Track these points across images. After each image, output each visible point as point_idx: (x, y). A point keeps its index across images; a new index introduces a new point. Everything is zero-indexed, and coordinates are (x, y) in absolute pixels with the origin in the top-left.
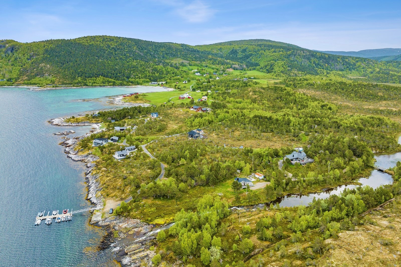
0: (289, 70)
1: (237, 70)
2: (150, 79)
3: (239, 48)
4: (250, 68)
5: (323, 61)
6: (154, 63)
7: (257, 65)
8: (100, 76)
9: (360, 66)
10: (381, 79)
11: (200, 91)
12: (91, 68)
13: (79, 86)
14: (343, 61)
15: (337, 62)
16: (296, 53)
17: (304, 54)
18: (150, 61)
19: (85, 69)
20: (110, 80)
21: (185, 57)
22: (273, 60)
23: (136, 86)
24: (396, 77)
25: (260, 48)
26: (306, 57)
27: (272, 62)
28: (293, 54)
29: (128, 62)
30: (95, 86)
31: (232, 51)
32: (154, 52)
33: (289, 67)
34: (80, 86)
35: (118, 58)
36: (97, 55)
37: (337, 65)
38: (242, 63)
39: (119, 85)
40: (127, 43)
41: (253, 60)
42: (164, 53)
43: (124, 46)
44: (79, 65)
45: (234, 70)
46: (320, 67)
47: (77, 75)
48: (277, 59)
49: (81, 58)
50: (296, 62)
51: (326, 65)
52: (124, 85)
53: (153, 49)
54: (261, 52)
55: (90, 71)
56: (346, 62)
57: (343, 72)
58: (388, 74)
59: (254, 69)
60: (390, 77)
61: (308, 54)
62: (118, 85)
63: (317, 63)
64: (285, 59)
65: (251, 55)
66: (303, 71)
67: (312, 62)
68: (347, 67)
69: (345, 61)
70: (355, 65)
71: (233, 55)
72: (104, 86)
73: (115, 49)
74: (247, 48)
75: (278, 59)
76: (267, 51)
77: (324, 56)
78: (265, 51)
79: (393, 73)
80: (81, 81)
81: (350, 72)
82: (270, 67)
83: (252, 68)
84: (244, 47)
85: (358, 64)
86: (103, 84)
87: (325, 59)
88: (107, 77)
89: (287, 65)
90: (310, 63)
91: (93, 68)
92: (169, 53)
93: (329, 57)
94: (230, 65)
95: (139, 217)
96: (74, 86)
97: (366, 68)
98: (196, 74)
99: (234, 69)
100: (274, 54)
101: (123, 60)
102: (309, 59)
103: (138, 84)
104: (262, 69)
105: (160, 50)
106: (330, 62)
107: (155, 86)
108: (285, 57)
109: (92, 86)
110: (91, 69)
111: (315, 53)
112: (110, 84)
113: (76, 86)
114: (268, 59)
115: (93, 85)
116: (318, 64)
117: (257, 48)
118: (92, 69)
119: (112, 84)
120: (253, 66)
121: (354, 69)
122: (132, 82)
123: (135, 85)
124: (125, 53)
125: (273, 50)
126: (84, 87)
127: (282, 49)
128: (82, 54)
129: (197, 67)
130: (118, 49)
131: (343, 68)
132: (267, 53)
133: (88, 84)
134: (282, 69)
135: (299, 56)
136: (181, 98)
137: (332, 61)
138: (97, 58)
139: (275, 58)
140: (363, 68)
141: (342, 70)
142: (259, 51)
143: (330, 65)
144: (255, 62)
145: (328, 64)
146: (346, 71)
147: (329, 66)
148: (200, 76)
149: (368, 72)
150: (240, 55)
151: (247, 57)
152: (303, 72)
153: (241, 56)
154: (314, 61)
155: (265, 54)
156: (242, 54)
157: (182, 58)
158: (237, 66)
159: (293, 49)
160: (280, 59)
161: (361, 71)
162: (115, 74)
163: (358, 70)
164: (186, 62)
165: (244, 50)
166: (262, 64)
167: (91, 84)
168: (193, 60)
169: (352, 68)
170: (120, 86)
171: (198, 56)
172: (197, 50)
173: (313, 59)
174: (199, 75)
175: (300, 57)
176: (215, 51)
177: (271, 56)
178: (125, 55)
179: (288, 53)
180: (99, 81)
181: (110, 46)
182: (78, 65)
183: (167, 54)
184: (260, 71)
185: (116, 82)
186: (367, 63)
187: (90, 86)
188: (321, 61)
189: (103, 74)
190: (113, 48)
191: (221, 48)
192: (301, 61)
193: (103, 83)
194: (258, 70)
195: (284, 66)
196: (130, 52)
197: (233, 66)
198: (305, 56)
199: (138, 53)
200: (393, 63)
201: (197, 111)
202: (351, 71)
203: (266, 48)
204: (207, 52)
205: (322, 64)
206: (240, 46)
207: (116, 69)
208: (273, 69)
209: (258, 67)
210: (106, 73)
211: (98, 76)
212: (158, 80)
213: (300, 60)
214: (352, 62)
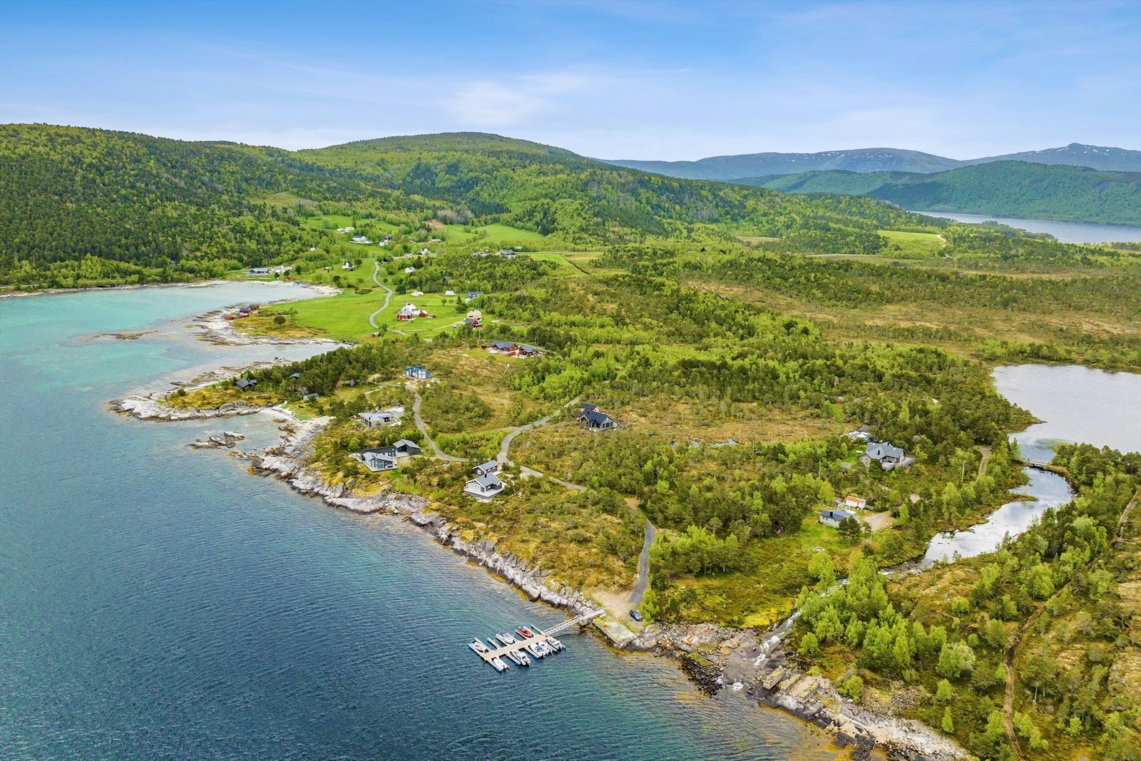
0: (598, 224)
1: (451, 223)
2: (240, 260)
3: (436, 161)
4: (484, 216)
5: (668, 197)
6: (225, 210)
7: (500, 209)
8: (89, 255)
9: (755, 210)
10: (822, 244)
11: (422, 293)
12: (50, 230)
13: (36, 289)
14: (715, 196)
15: (702, 201)
16: (602, 177)
17: (622, 180)
18: (210, 204)
19: (34, 236)
20: (123, 265)
21: (300, 189)
22: (546, 196)
23: (209, 283)
24: (852, 238)
25: (497, 163)
26: (627, 187)
27: (543, 200)
28: (594, 180)
29: (150, 209)
30: (85, 286)
31: (418, 167)
32: (208, 174)
33: (596, 215)
34: (39, 288)
35: (115, 196)
36: (54, 187)
37: (702, 209)
38: (458, 204)
39: (158, 281)
40: (123, 148)
41: (486, 195)
42: (239, 177)
43: (119, 158)
44: (11, 223)
45: (446, 224)
46: (662, 213)
47: (16, 256)
48: (555, 194)
49: (10, 199)
50: (604, 202)
51: (678, 207)
52: (173, 280)
53: (204, 167)
54: (503, 172)
55: (54, 240)
56: (721, 199)
57: (720, 224)
58: (826, 229)
59: (495, 221)
60: (839, 238)
61: (631, 178)
62: (155, 281)
63: (654, 202)
64: (577, 192)
65: (476, 181)
66: (632, 227)
67: (644, 201)
68: (727, 213)
69: (719, 196)
70: (745, 207)
71: (423, 179)
72: (113, 285)
73: (98, 170)
74: (459, 161)
75: (558, 195)
76: (520, 171)
77: (670, 185)
78: (513, 170)
79: (836, 226)
80: (34, 272)
81: (735, 225)
82: (542, 216)
83: (489, 217)
84: (452, 157)
85: (751, 203)
86: (108, 280)
87: (673, 191)
88: (111, 256)
89: (588, 209)
90: (638, 203)
91: (58, 229)
92: (252, 178)
93: (681, 186)
94: (430, 211)
95: (707, 618)
96: (18, 289)
97: (771, 214)
98: (357, 239)
99: (445, 221)
100: (542, 179)
101: (134, 203)
102: (634, 193)
103: (213, 275)
104: (520, 220)
105: (225, 169)
106: (686, 201)
107: (268, 281)
108: (577, 189)
109: (74, 287)
110: (51, 234)
111: (646, 178)
112: (129, 279)
113: (26, 290)
114: (531, 193)
115: (78, 285)
116: (659, 206)
117: (490, 161)
118: (55, 235)
119: (135, 277)
120: (493, 211)
121: (743, 217)
122: (191, 271)
123: (206, 278)
124: (131, 179)
125: (534, 167)
126: (53, 291)
127: (561, 166)
128: (8, 186)
129: (349, 220)
130: (108, 168)
131: (716, 216)
132: (520, 175)
133: (64, 282)
134: (579, 222)
135: (610, 184)
136: (405, 317)
137: (690, 198)
138: (57, 198)
139: (551, 190)
140: (765, 215)
141: (715, 221)
142: (498, 171)
143: (685, 206)
144: (492, 201)
145: (682, 204)
146: (726, 223)
147: (684, 211)
148: (369, 244)
149: (780, 225)
150: (444, 181)
151: (468, 186)
152: (633, 230)
153: (448, 184)
154: (648, 199)
155: (518, 178)
156: (448, 179)
157: (292, 193)
158: (449, 213)
159: (592, 167)
160: (564, 195)
161: (761, 223)
162: (132, 249)
163: (753, 219)
164: (310, 205)
165: (453, 168)
166: (517, 209)
167: (70, 281)
168: (326, 198)
169: (739, 215)
170: (162, 285)
171: (335, 184)
172: (316, 166)
173: (644, 194)
174: (367, 242)
175: (613, 188)
176: (370, 170)
177: (536, 185)
178: (133, 187)
179: (582, 176)
180: (90, 270)
181: (80, 160)
182: (7, 223)
183: (246, 180)
184: (517, 228)
185: (146, 271)
186: (767, 199)
187: (69, 288)
188: (664, 197)
189: (93, 248)
190: (90, 165)
191: (382, 160)
192: (616, 198)
193: (106, 275)
194: (507, 224)
195: (583, 213)
196: (142, 175)
197: (440, 213)
198: (623, 185)
199: (167, 179)
200: (824, 200)
201: (510, 355)
202: (738, 223)
203: (513, 161)
204: (346, 170)
205: (667, 205)
206: (435, 154)
207: (129, 230)
208: (554, 222)
209: (505, 216)
210: (104, 245)
211: (79, 254)
212: (265, 262)
213: (613, 195)
214: (735, 197)
